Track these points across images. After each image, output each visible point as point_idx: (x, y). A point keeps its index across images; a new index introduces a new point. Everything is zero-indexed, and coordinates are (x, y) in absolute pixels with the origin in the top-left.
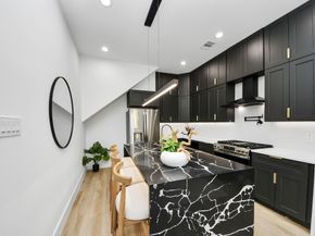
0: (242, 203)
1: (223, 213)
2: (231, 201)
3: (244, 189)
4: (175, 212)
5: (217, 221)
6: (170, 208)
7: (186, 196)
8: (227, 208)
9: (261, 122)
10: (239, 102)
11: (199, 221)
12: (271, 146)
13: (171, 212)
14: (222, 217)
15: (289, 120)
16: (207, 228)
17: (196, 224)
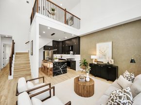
3: (65, 64)
16: (60, 68)
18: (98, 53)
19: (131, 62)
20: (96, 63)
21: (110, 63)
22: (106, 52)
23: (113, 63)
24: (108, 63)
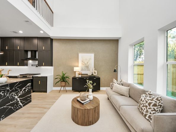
0: (28, 89)
1: (21, 92)
2: (24, 88)
3: (28, 85)
4: (4, 94)
5: (19, 95)
6: (2, 93)
7: (8, 89)
8: (23, 90)
9: (37, 67)
10: (29, 59)
11: (13, 95)
12: (40, 74)
13: (3, 94)
14: (21, 93)
15: (44, 66)
16: (16, 97)
17: (12, 96)
18: (80, 64)
19: (114, 72)
20: (80, 76)
21: (94, 74)
22: (88, 63)
23: (96, 74)
24: (92, 74)
